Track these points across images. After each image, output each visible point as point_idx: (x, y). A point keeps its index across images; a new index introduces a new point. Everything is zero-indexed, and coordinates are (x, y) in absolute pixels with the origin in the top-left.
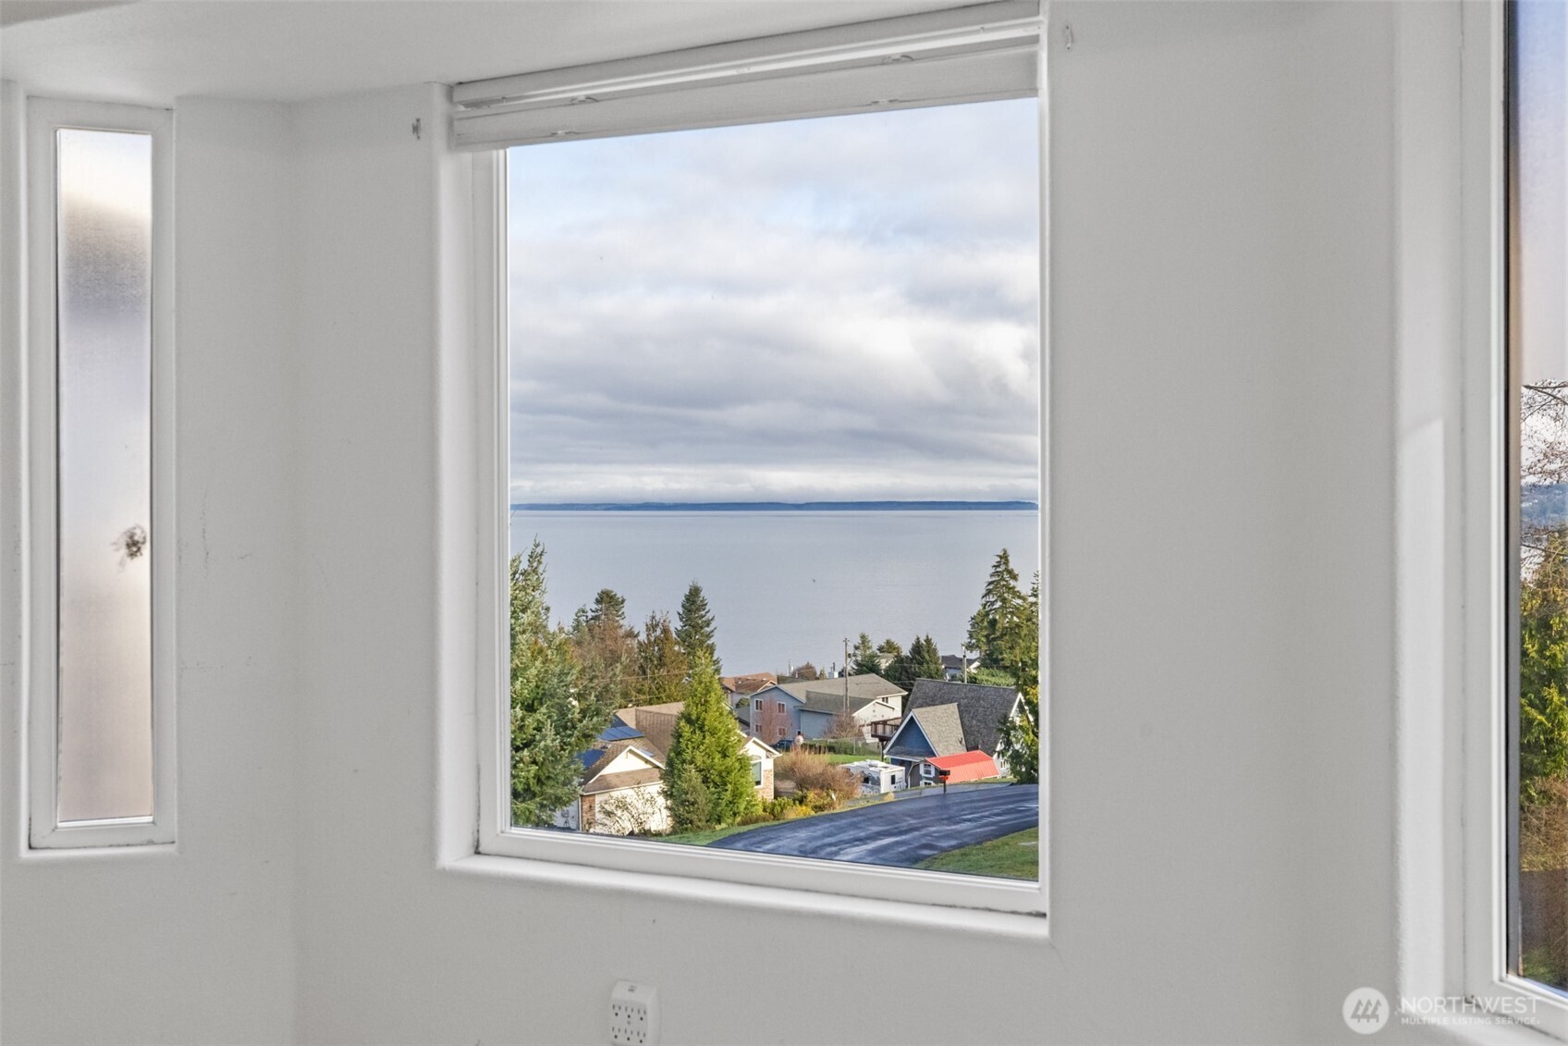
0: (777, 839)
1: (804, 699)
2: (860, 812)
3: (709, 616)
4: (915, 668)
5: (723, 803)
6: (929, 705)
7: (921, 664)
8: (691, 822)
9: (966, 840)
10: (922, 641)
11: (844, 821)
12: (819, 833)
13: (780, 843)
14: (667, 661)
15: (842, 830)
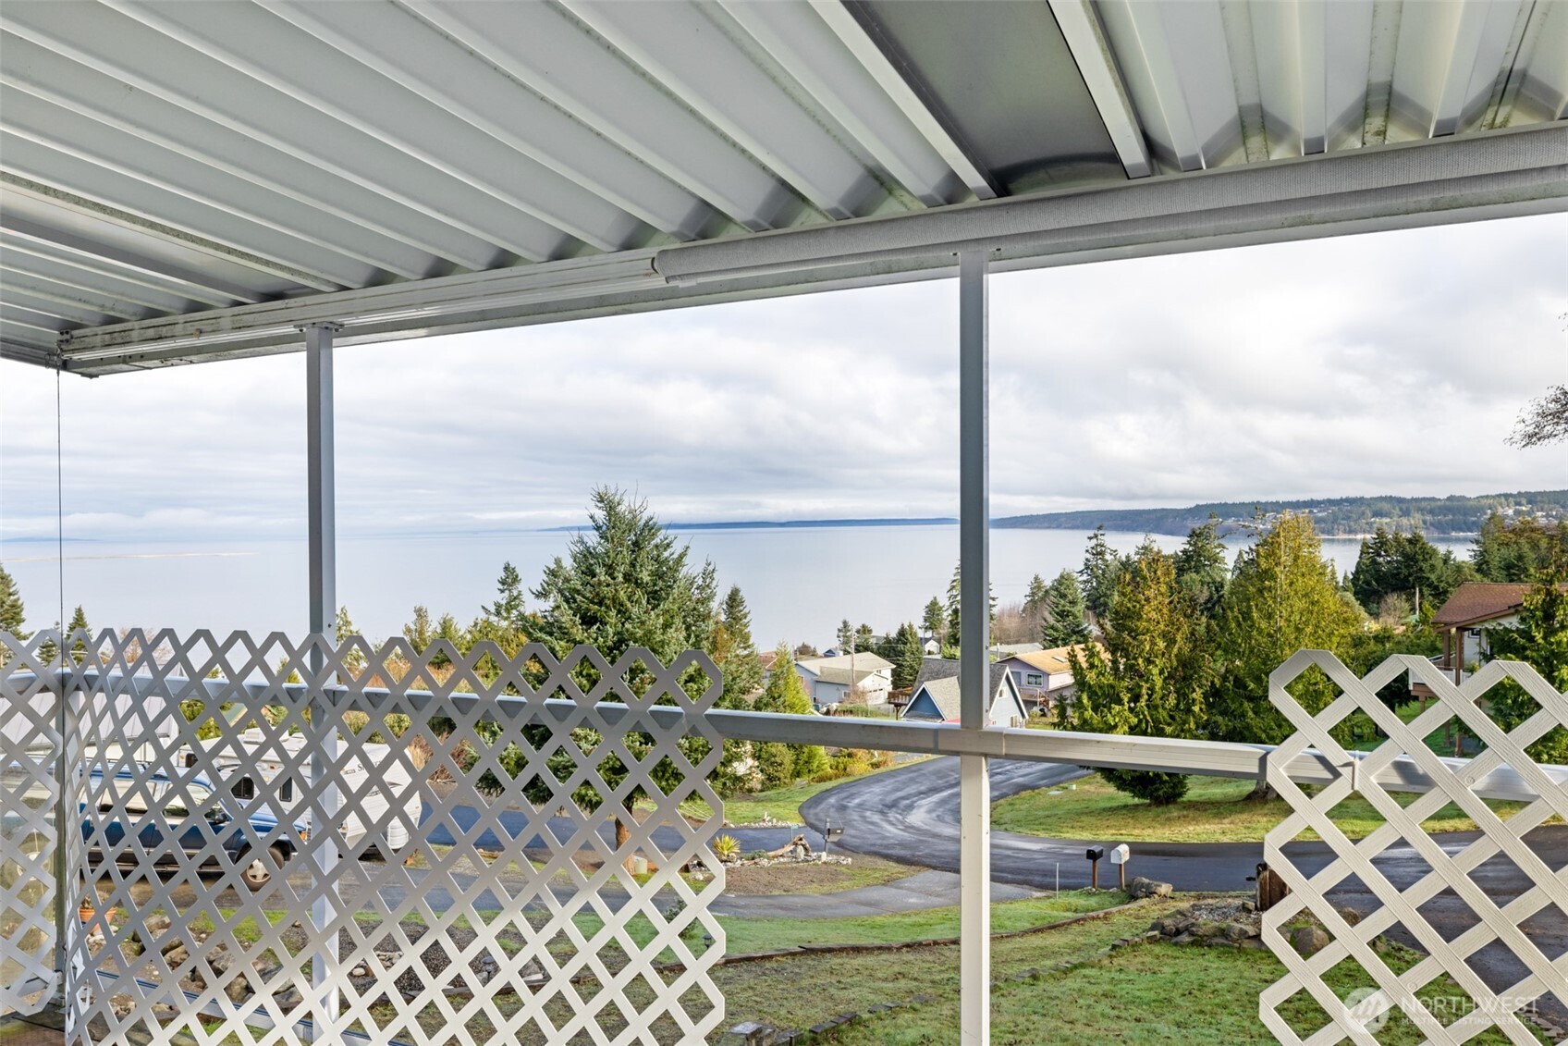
0: (859, 794)
1: (819, 673)
2: (914, 768)
3: (746, 610)
4: (901, 647)
5: (801, 762)
6: (934, 679)
7: (905, 644)
8: (779, 779)
9: (1005, 790)
10: (906, 626)
11: (904, 777)
12: (889, 788)
13: (864, 798)
14: (719, 646)
15: (905, 784)
